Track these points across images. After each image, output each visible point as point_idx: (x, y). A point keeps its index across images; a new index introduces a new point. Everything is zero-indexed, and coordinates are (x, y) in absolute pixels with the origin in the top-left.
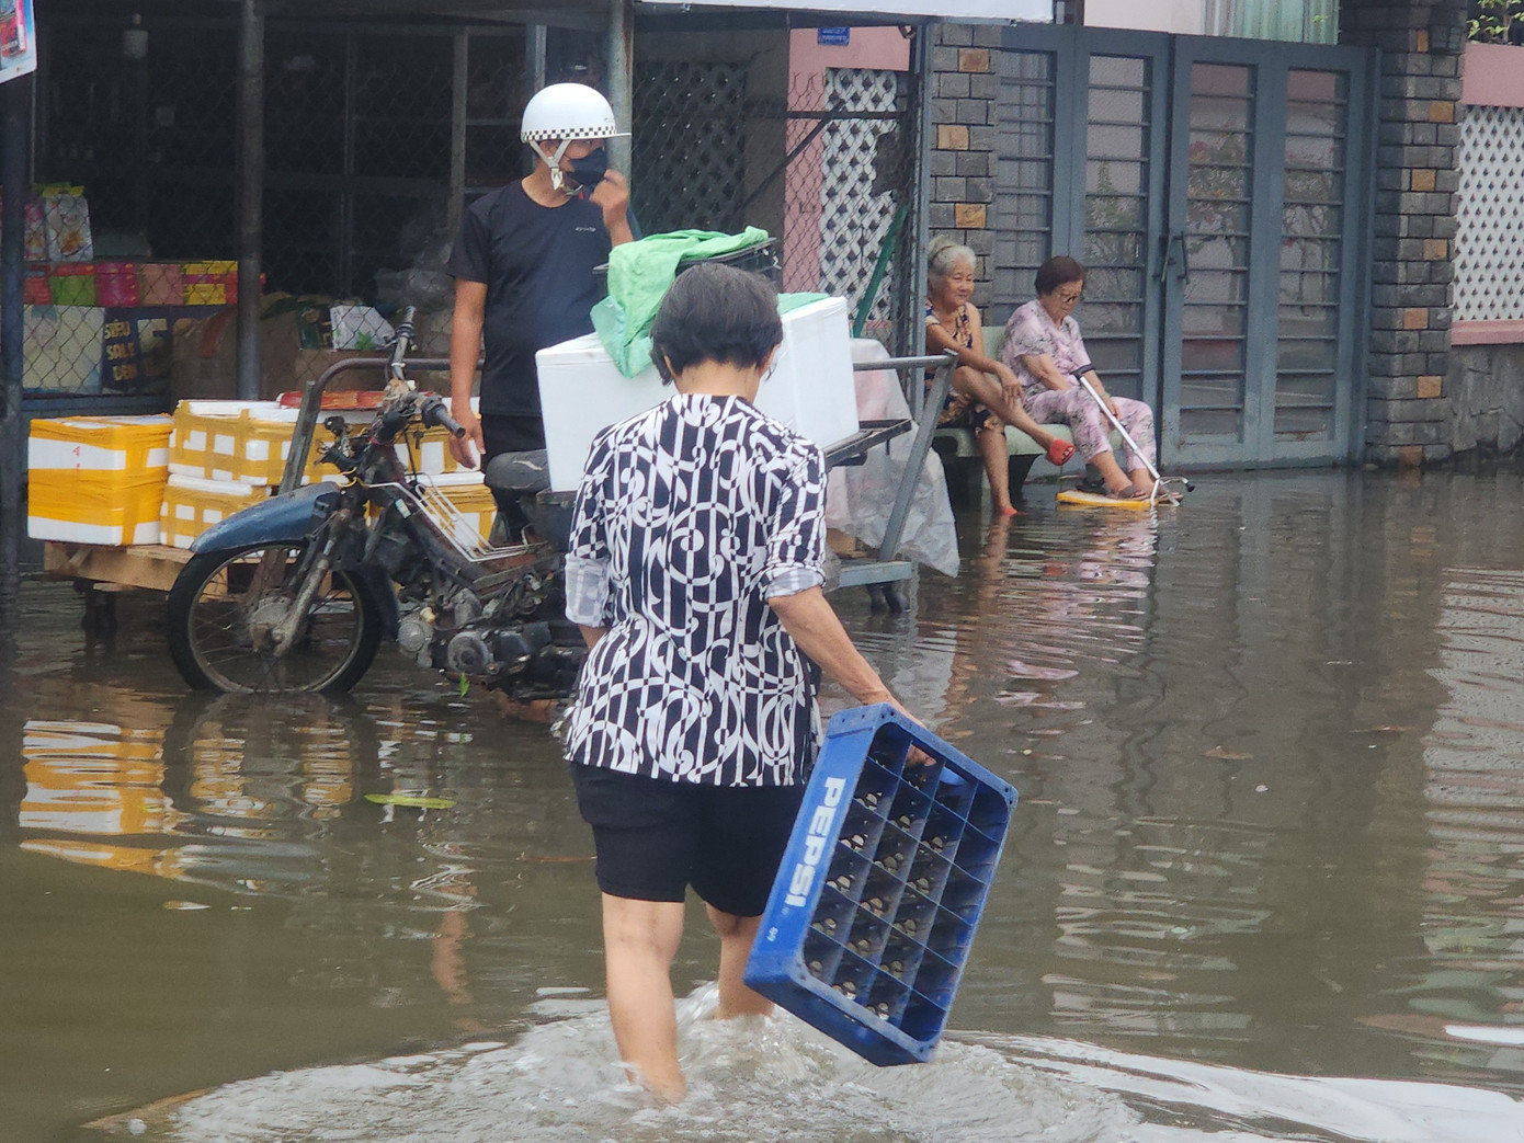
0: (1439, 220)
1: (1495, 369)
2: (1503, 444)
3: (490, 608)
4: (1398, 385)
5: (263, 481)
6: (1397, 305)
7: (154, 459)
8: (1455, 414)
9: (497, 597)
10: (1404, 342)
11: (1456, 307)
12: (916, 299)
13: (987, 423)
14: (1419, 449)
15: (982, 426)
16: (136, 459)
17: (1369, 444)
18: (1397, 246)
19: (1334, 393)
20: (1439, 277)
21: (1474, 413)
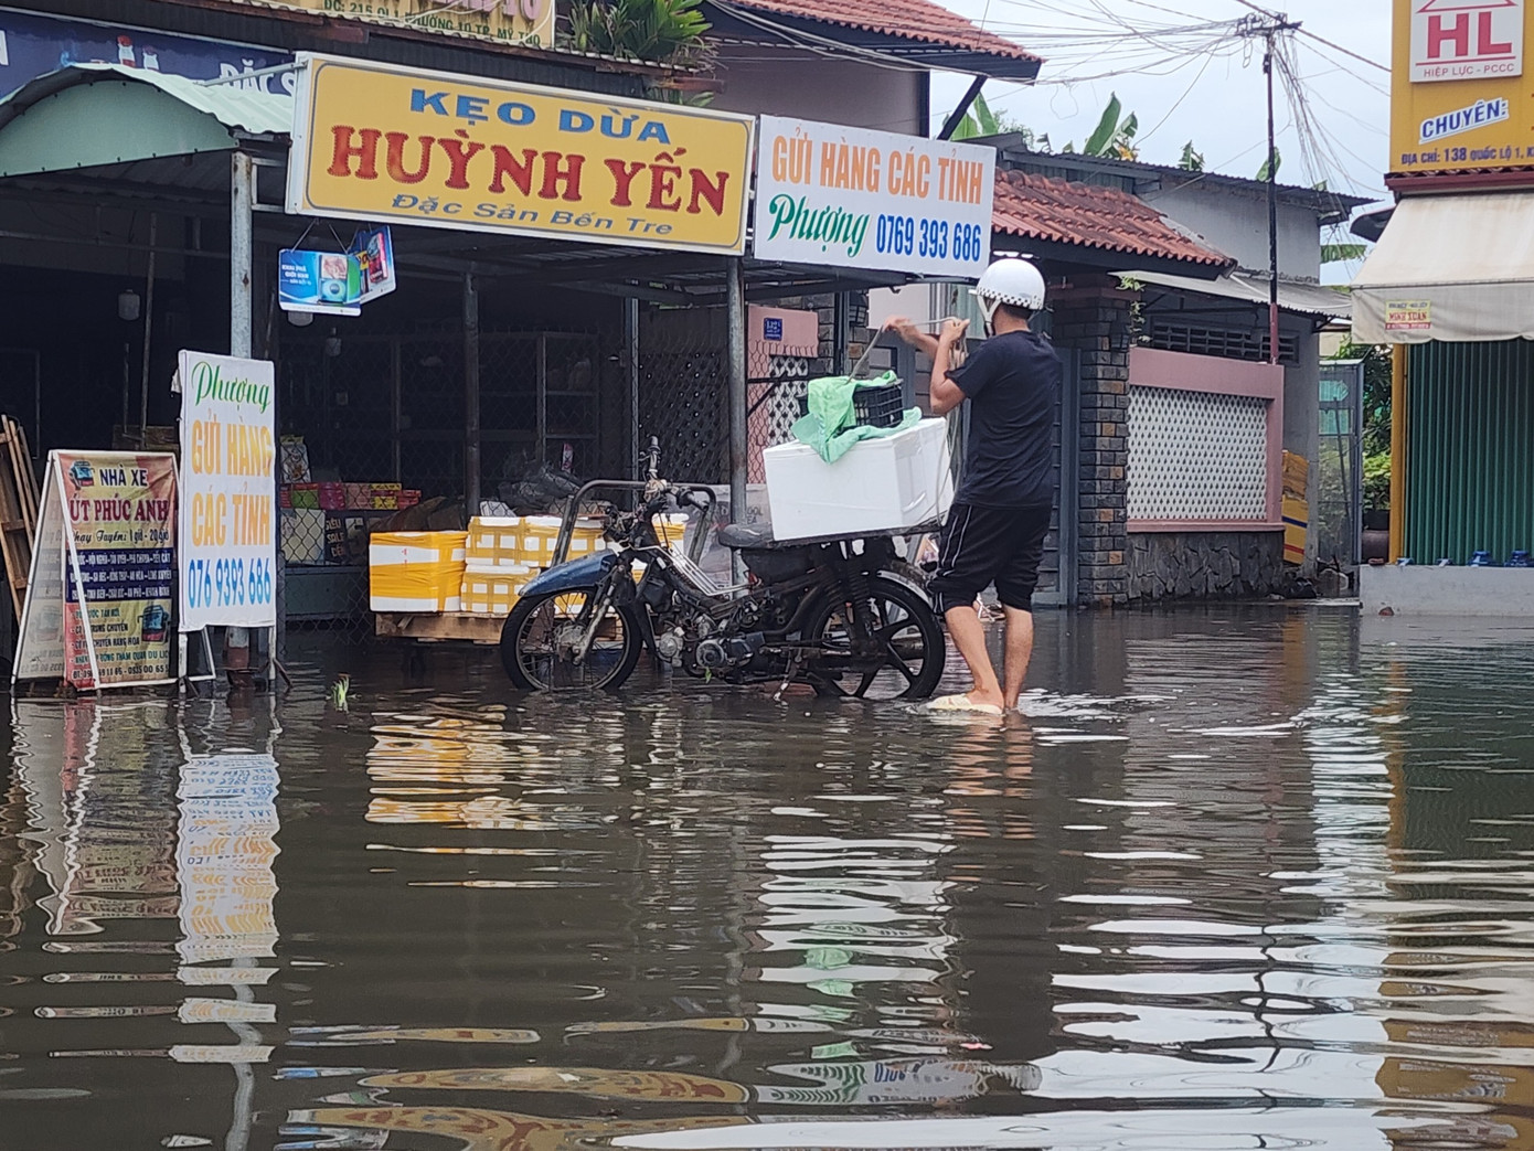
0: (1118, 454)
1: (1150, 547)
2: (1155, 594)
3: (723, 624)
4: (1098, 556)
5: (536, 564)
6: (1095, 507)
7: (456, 555)
8: (1130, 575)
9: (727, 618)
10: (1101, 529)
11: (1129, 502)
14: (1111, 596)
16: (446, 556)
17: (1080, 593)
18: (1095, 470)
19: (1058, 562)
20: (1120, 488)
21: (1140, 575)
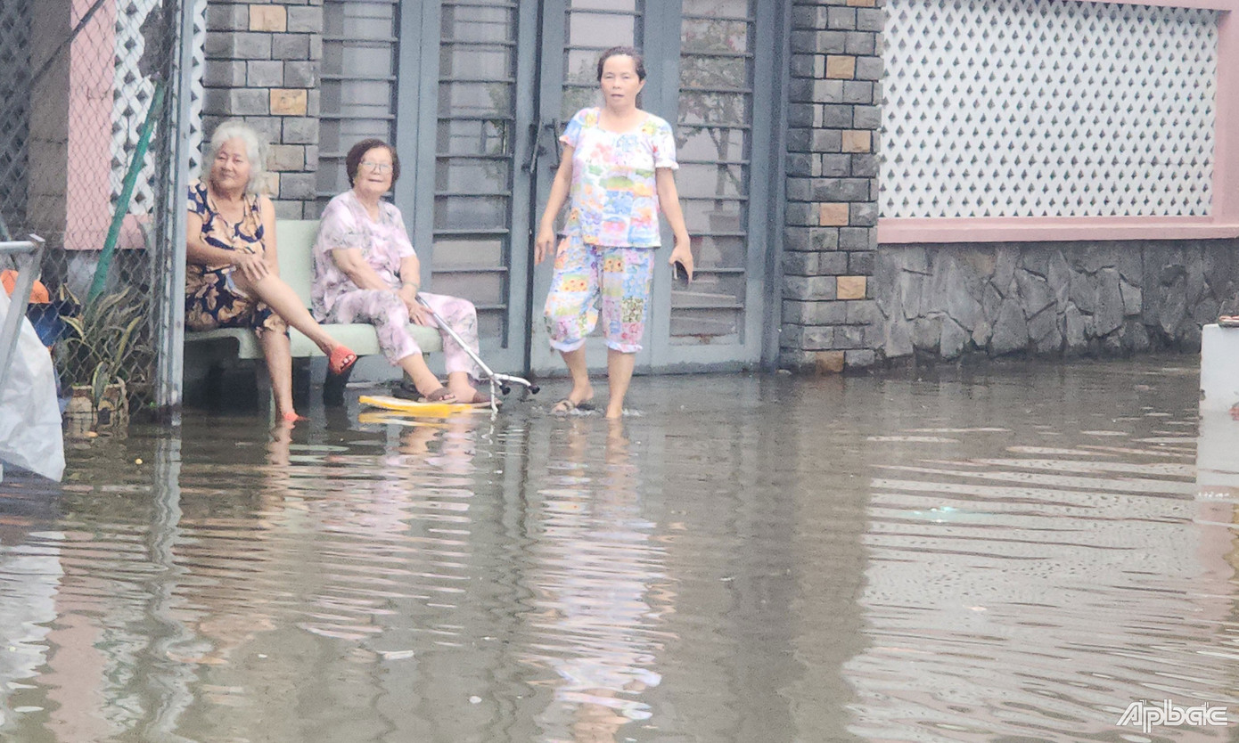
0: (861, 109)
1: (936, 269)
2: (947, 350)
4: (813, 286)
6: (810, 199)
8: (887, 317)
10: (818, 239)
11: (883, 191)
12: (176, 189)
13: (267, 323)
14: (841, 354)
15: (262, 325)
17: (783, 349)
18: (810, 137)
19: (744, 292)
20: (862, 168)
21: (910, 317)
